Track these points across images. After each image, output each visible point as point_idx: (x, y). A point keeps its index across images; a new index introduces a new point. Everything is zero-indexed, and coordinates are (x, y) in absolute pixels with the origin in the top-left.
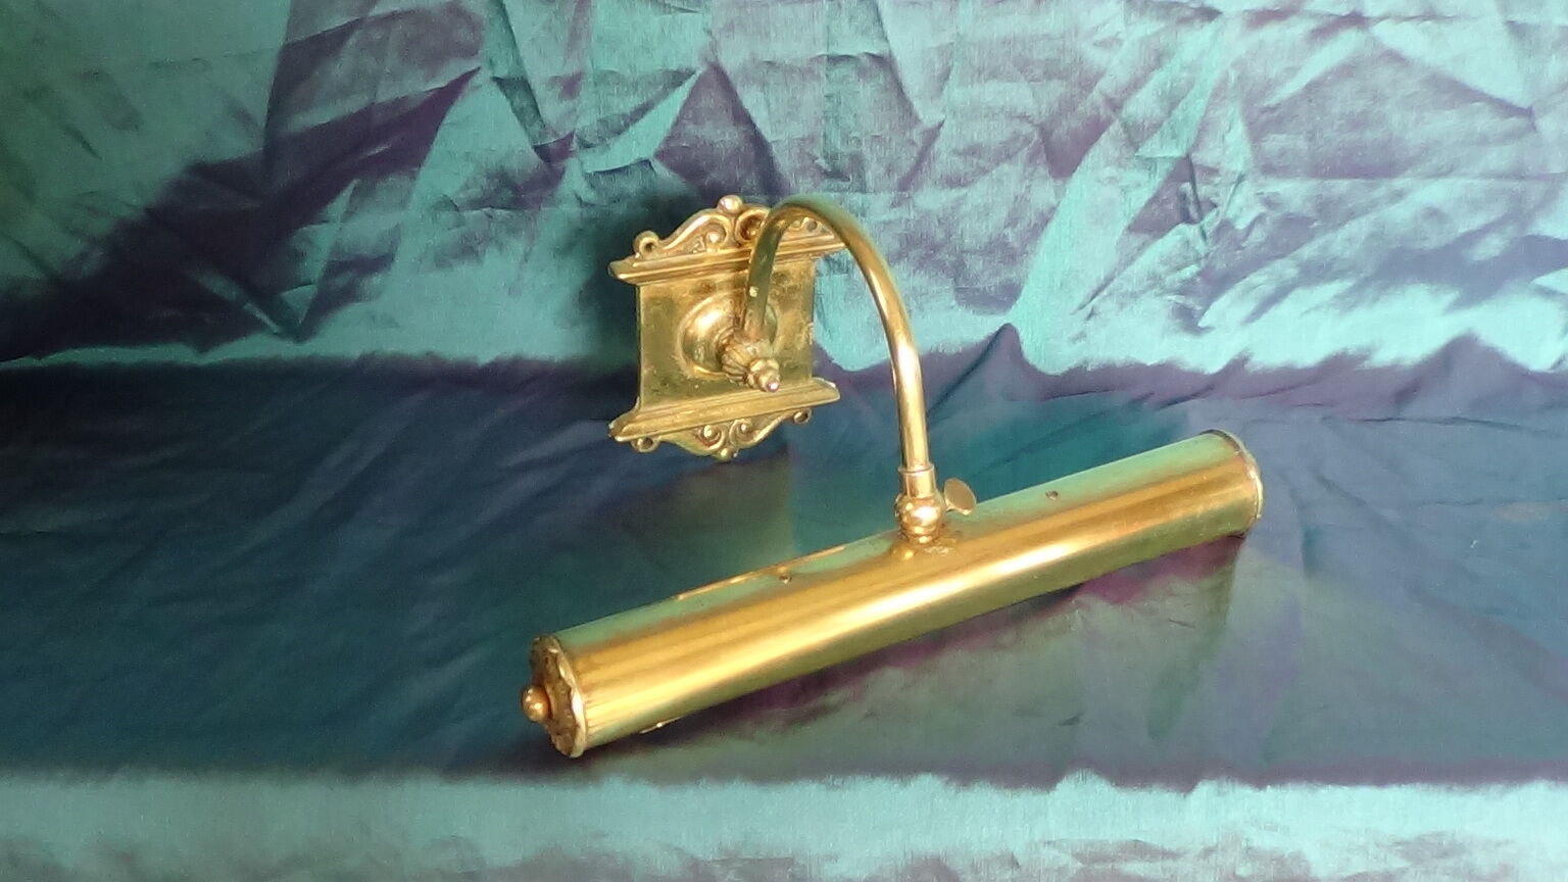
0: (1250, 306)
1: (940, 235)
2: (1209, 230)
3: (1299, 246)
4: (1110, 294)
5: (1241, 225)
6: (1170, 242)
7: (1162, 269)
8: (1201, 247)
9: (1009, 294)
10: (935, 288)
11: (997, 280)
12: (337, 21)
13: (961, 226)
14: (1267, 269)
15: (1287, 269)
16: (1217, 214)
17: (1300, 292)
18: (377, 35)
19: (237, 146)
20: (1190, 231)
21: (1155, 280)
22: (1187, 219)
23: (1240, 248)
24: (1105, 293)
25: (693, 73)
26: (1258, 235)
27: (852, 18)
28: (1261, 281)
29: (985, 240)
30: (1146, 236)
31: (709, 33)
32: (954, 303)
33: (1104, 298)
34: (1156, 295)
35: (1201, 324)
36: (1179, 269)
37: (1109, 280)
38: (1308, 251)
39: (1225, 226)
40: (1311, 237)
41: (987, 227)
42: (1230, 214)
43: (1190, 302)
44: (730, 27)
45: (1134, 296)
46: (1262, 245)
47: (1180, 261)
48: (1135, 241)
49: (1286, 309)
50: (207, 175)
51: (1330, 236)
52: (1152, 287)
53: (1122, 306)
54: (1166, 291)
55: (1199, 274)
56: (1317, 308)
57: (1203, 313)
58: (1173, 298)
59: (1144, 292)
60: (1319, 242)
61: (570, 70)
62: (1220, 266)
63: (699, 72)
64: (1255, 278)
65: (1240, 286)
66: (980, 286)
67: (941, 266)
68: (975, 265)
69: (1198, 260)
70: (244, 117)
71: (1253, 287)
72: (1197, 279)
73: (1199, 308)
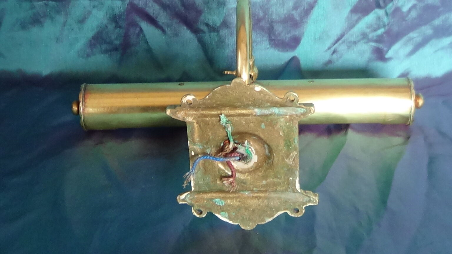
0: (409, 48)
1: (261, 14)
2: (389, 12)
3: (433, 19)
4: (343, 42)
5: (405, 9)
6: (370, 18)
7: (368, 30)
8: (385, 20)
9: (296, 41)
10: (259, 39)
11: (289, 36)
13: (271, 10)
14: (417, 31)
15: (427, 30)
16: (393, 4)
17: (434, 42)
20: (380, 12)
21: (364, 36)
22: (379, 6)
23: (404, 20)
24: (340, 42)
26: (413, 14)
28: (415, 36)
29: (283, 16)
30: (360, 15)
32: (269, 46)
33: (340, 44)
34: (365, 43)
35: (387, 56)
36: (375, 30)
37: (342, 36)
38: (437, 22)
39: (397, 10)
40: (438, 15)
41: (283, 11)
42: (400, 4)
43: (381, 46)
45: (355, 43)
46: (415, 19)
47: (376, 26)
48: (355, 17)
49: (427, 50)
51: (447, 15)
52: (363, 39)
53: (349, 48)
54: (369, 41)
55: (385, 33)
56: (442, 48)
57: (387, 51)
58: (373, 44)
59: (359, 41)
60: (442, 18)
62: (395, 29)
64: (412, 35)
65: (405, 39)
66: (281, 38)
67: (262, 29)
68: (278, 28)
69: (384, 26)
71: (411, 39)
72: (385, 35)
73: (385, 49)
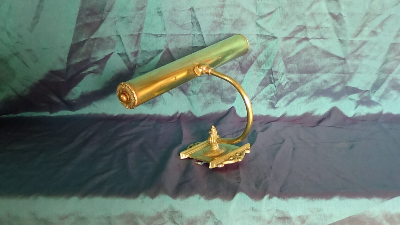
0: (286, 102)
1: (218, 86)
2: (276, 85)
3: (296, 89)
4: (255, 100)
5: (283, 84)
6: (268, 88)
7: (266, 94)
8: (275, 89)
9: (233, 99)
10: (217, 98)
11: (230, 96)
12: (83, 39)
13: (222, 84)
14: (289, 94)
15: (294, 94)
16: (278, 82)
17: (297, 99)
18: (91, 43)
19: (60, 67)
20: (272, 85)
21: (265, 96)
22: (272, 83)
23: (284, 89)
24: (254, 99)
25: (163, 50)
26: (287, 86)
27: (197, 39)
28: (289, 96)
29: (227, 87)
30: (263, 87)
31: (166, 42)
32: (221, 101)
34: (265, 100)
35: (275, 106)
36: (270, 94)
37: (255, 96)
38: (298, 90)
39: (280, 84)
40: (299, 87)
41: (228, 85)
42: (281, 82)
43: (273, 101)
44: (171, 40)
45: (261, 100)
46: (288, 88)
47: (270, 92)
48: (260, 88)
49: (294, 103)
50: (53, 73)
51: (303, 86)
52: (265, 98)
53: (258, 102)
54: (267, 99)
55: (274, 95)
56: (301, 103)
58: (269, 100)
59: (263, 99)
60: (301, 88)
61: (136, 50)
62: (279, 93)
63: (164, 50)
64: (287, 96)
65: (284, 98)
66: (226, 97)
67: (218, 93)
68: (226, 93)
69: (274, 92)
70: (62, 60)
71: (287, 98)
72: (274, 96)
73: (275, 103)
